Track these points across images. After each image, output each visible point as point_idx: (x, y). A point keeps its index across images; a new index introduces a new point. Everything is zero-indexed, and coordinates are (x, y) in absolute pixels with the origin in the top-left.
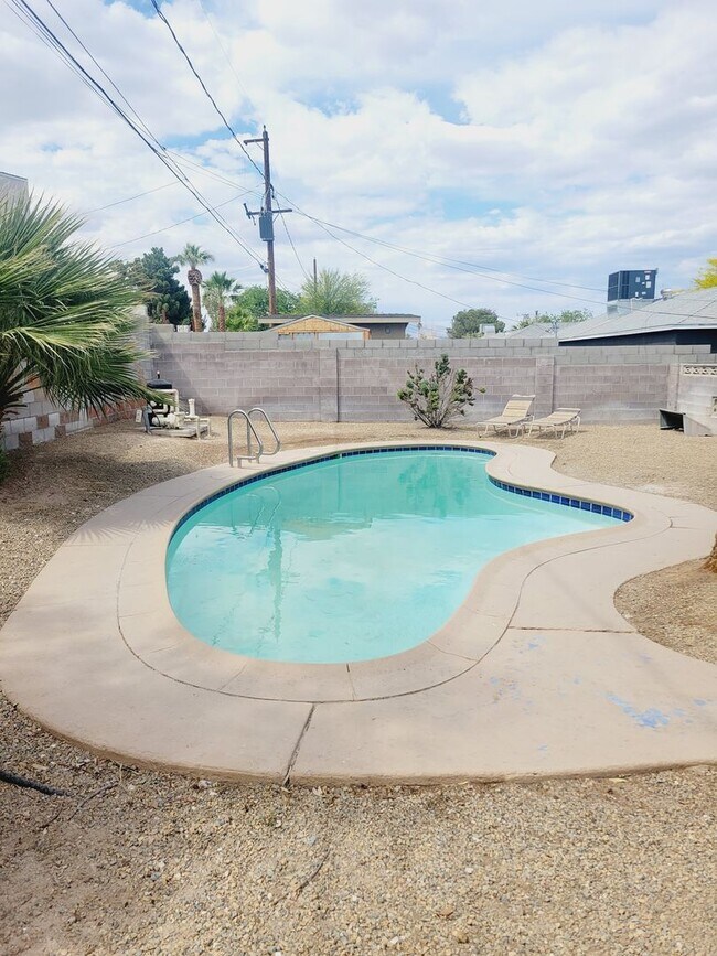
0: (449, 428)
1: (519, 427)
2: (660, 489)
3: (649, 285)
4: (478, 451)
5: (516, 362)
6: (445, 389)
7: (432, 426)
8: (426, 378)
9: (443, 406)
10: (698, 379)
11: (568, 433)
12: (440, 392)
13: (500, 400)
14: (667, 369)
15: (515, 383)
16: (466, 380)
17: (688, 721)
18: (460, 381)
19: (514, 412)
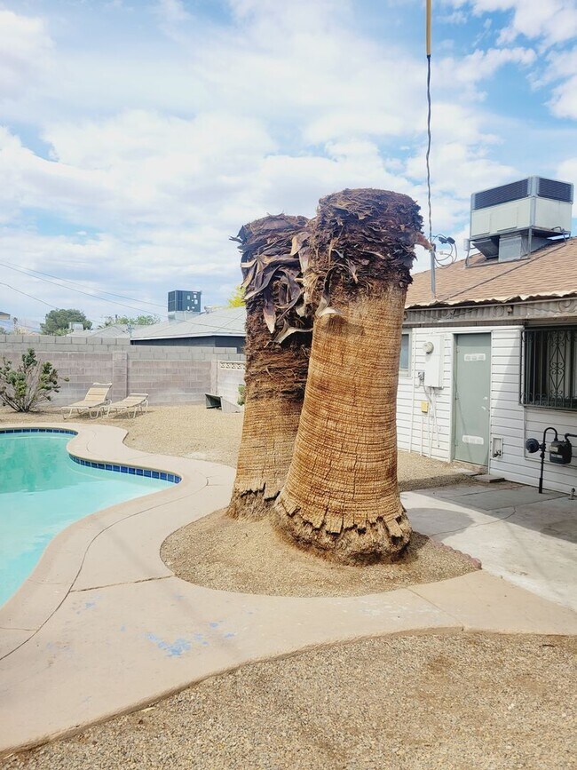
0: (37, 412)
1: (98, 409)
2: (203, 455)
3: (196, 302)
4: (62, 431)
5: (95, 356)
6: (32, 379)
7: (20, 411)
8: (14, 368)
9: (30, 393)
10: (229, 372)
11: (139, 413)
12: (27, 381)
13: (83, 387)
14: (209, 364)
15: (96, 373)
16: (51, 371)
17: (205, 643)
18: (46, 371)
19: (94, 397)
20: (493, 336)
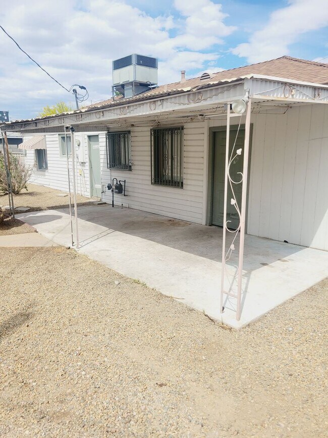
3: (6, 118)
20: (99, 137)
